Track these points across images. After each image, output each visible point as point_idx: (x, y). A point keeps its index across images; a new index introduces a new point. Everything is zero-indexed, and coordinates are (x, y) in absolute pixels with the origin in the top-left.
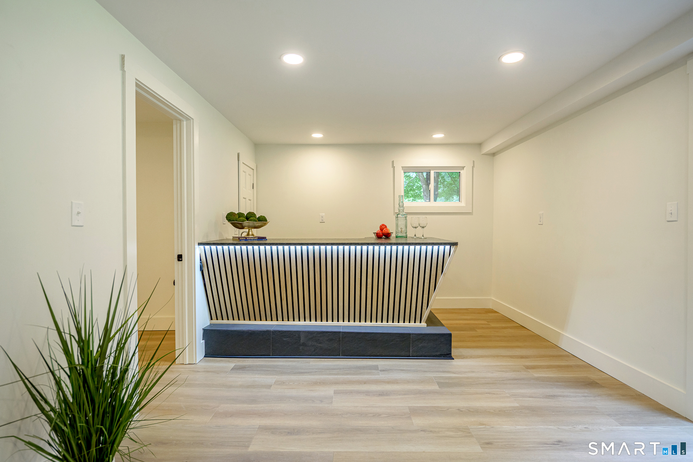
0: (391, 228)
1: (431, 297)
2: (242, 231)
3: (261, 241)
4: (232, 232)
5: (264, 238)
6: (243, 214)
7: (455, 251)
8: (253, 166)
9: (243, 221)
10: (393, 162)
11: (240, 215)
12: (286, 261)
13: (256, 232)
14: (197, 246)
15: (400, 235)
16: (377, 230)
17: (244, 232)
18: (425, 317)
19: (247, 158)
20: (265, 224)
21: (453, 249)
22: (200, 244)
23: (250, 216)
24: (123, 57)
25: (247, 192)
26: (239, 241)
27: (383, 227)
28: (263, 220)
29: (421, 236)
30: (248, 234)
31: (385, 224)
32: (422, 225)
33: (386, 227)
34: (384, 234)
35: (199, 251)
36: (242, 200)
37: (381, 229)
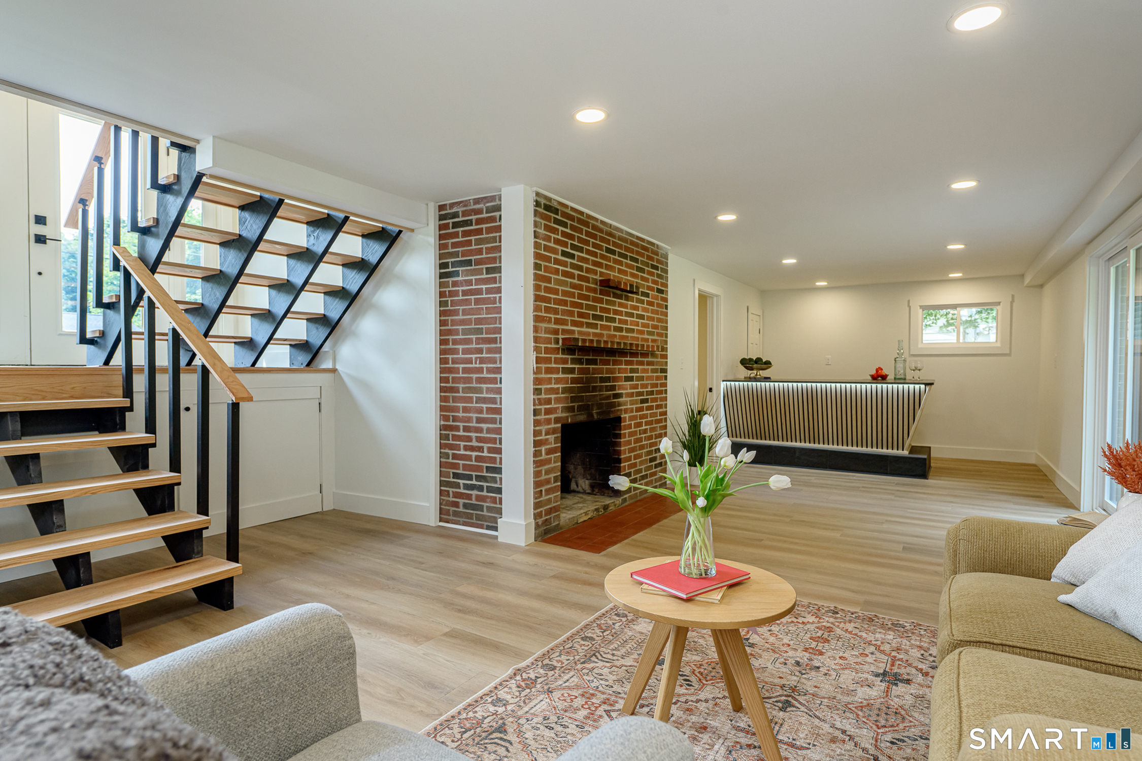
0: (888, 370)
1: (912, 427)
2: (752, 372)
3: (767, 379)
4: (743, 372)
5: (769, 378)
6: (753, 359)
7: (929, 390)
8: (759, 312)
9: (753, 364)
10: (909, 301)
11: (751, 360)
12: (785, 394)
13: (763, 373)
14: (722, 382)
15: (898, 377)
16: (874, 372)
17: (753, 373)
18: (906, 446)
19: (755, 309)
20: (770, 367)
21: (927, 389)
22: (723, 381)
23: (758, 361)
24: (694, 280)
25: (754, 337)
26: (749, 379)
27: (879, 369)
28: (768, 364)
29: (911, 378)
30: (757, 375)
31: (882, 367)
32: (919, 368)
33: (882, 369)
34: (878, 376)
35: (723, 385)
36: (749, 344)
37: (877, 371)
